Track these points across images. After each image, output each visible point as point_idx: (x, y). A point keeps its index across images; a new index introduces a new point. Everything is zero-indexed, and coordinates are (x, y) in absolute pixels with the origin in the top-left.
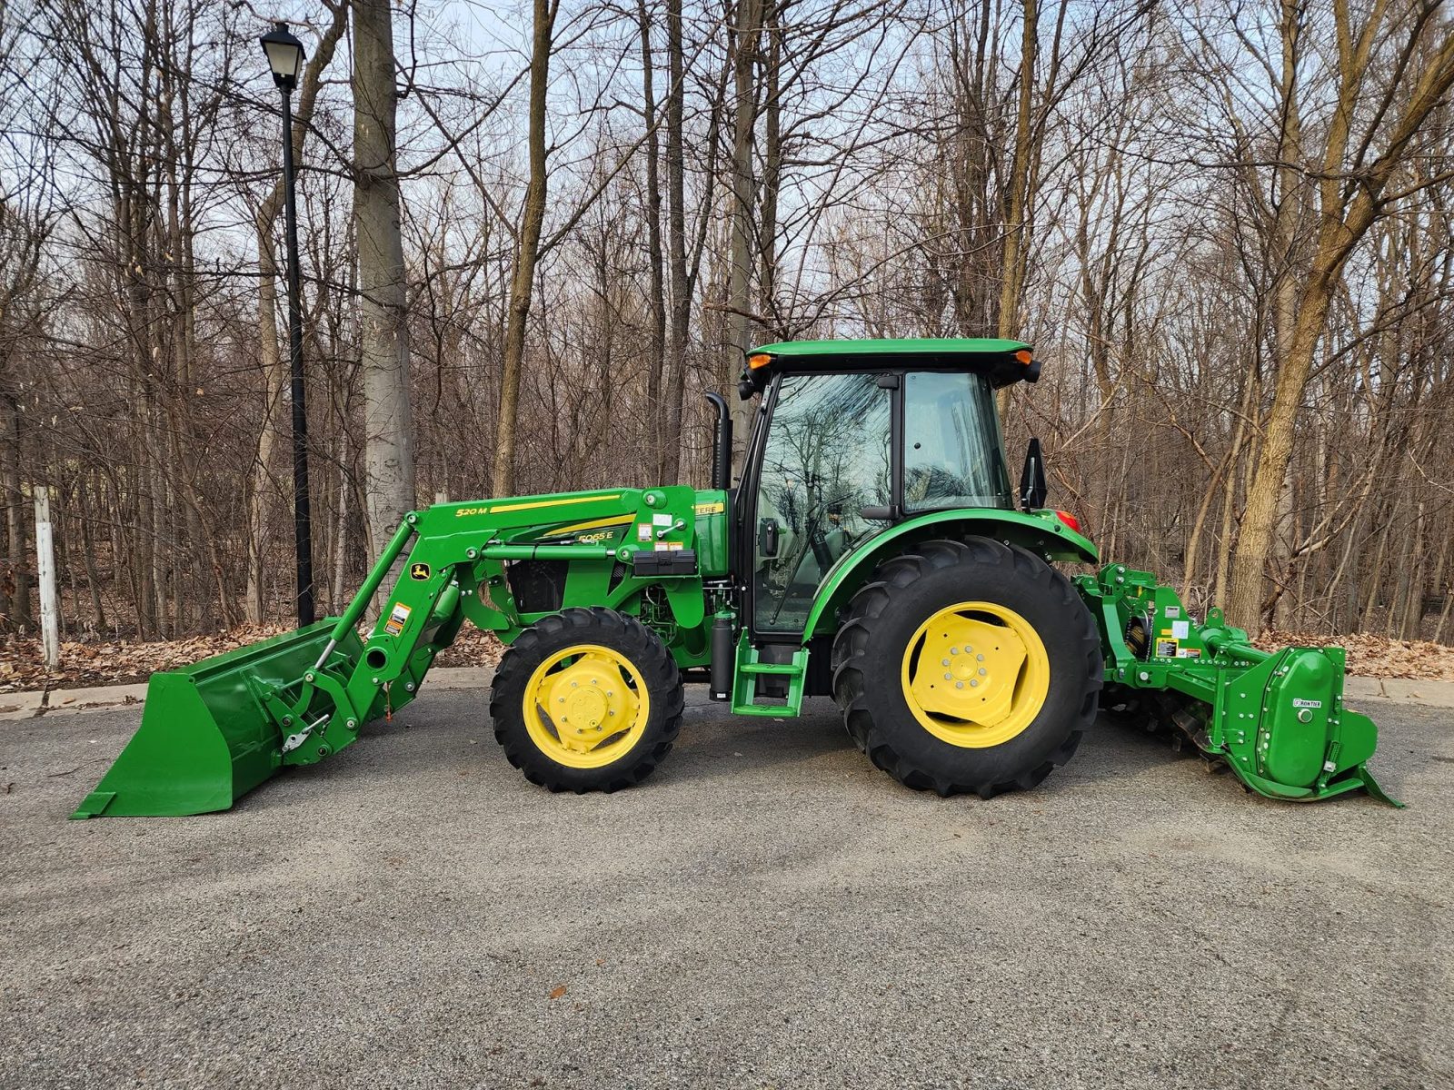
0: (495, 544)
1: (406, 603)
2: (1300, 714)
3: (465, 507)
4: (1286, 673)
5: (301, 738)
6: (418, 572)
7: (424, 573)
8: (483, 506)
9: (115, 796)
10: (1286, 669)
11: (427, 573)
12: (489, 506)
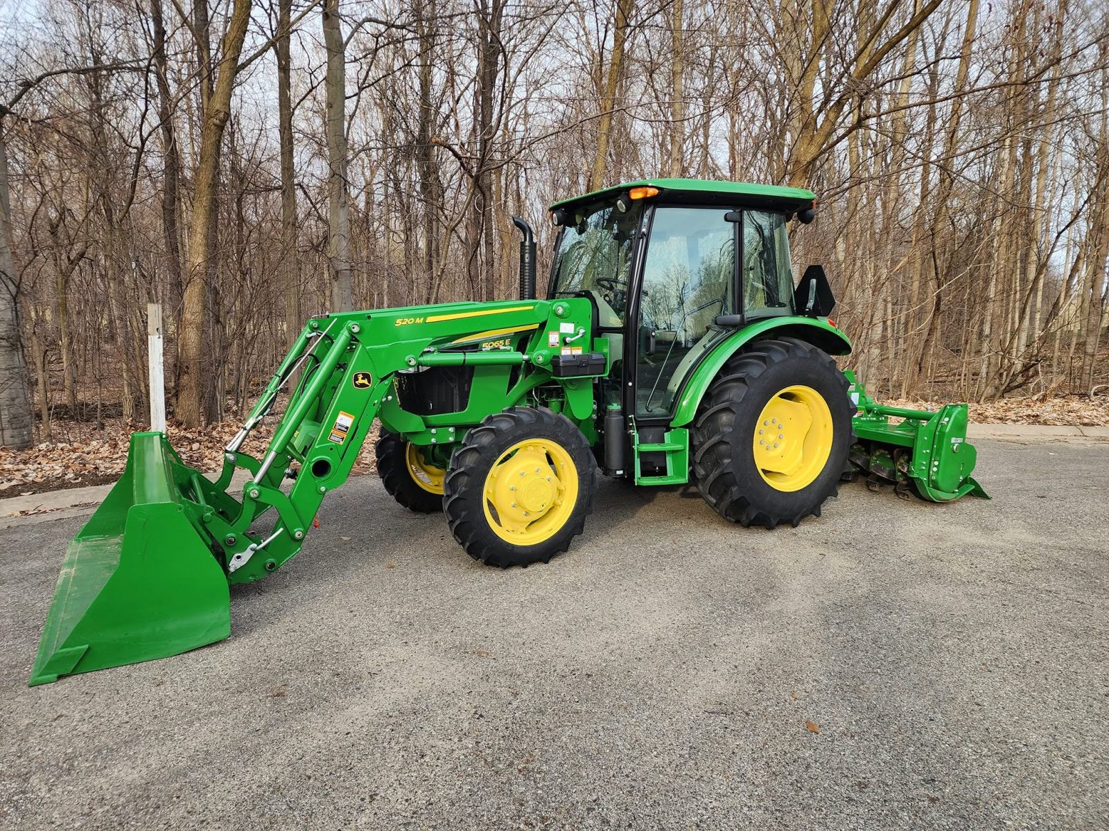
0: (429, 352)
1: (349, 411)
2: (955, 447)
3: (403, 317)
4: (948, 422)
5: (247, 555)
6: (360, 381)
7: (365, 382)
8: (420, 316)
9: (88, 650)
10: (947, 419)
11: (369, 382)
12: (426, 316)
